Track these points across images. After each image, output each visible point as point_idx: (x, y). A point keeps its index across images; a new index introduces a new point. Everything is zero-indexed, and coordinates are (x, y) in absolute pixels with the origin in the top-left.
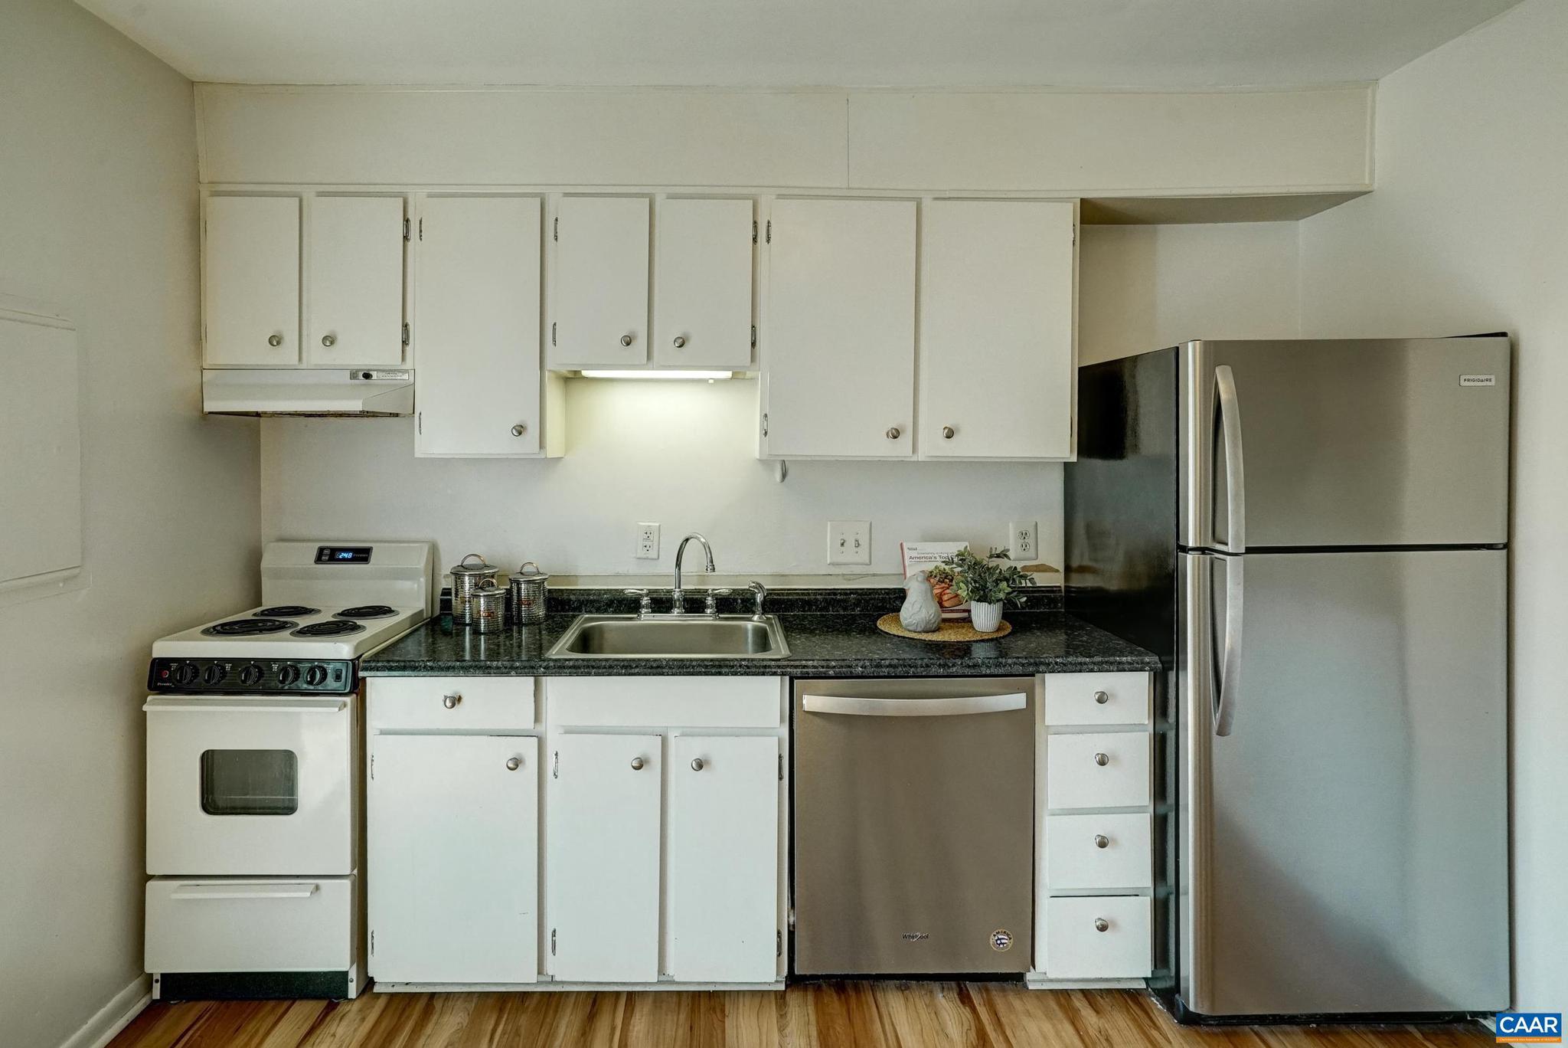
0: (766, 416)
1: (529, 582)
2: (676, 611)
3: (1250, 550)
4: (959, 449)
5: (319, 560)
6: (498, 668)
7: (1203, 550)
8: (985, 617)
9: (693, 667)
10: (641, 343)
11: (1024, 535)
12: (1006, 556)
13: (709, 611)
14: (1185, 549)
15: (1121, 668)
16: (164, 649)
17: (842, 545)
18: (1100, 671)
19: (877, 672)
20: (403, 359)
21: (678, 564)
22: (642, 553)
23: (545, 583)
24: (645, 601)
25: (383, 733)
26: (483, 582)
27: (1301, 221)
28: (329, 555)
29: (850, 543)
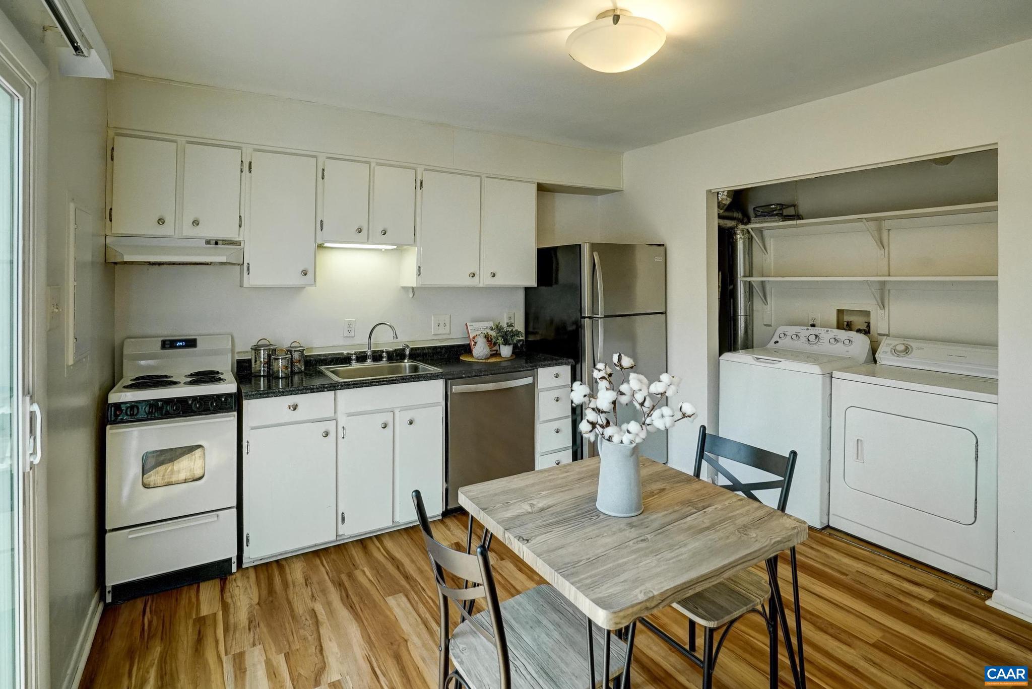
0: (419, 267)
1: (295, 351)
2: (369, 360)
3: (605, 317)
4: (498, 281)
5: (165, 347)
6: (317, 388)
7: (589, 318)
8: (506, 351)
9: (408, 379)
10: (365, 231)
12: (512, 326)
13: (384, 359)
14: (585, 318)
15: (562, 364)
17: (439, 326)
18: (555, 366)
19: (480, 374)
20: (239, 234)
21: (370, 337)
22: (346, 334)
23: (304, 352)
24: (354, 357)
25: (253, 428)
26: (272, 354)
28: (169, 344)
29: (442, 325)
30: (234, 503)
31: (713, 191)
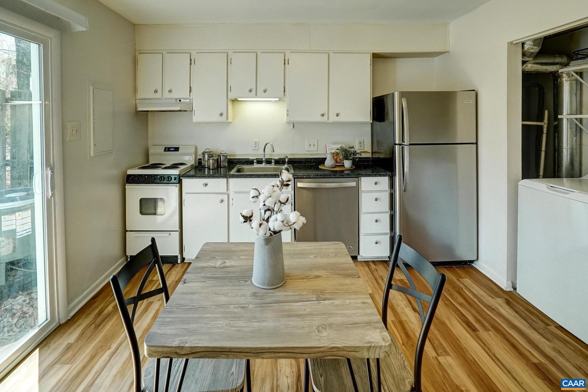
0: (288, 110)
1: (223, 156)
2: (264, 164)
3: (410, 144)
4: (341, 119)
5: (165, 151)
6: (217, 176)
7: (400, 144)
8: (348, 164)
9: (268, 176)
10: (254, 91)
11: (360, 143)
12: (354, 148)
13: (273, 163)
14: (396, 144)
15: (381, 176)
16: (130, 172)
17: (310, 146)
18: (375, 176)
19: (316, 177)
20: (190, 96)
21: (264, 151)
22: (254, 148)
23: (228, 156)
24: (255, 161)
25: (187, 193)
26: (211, 156)
27: (435, 58)
28: (168, 149)
29: (312, 145)
30: (177, 229)
31: (514, 42)
